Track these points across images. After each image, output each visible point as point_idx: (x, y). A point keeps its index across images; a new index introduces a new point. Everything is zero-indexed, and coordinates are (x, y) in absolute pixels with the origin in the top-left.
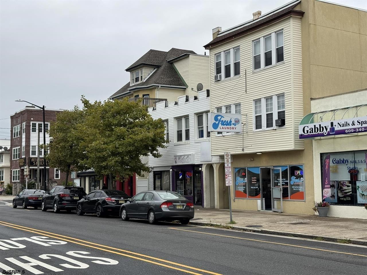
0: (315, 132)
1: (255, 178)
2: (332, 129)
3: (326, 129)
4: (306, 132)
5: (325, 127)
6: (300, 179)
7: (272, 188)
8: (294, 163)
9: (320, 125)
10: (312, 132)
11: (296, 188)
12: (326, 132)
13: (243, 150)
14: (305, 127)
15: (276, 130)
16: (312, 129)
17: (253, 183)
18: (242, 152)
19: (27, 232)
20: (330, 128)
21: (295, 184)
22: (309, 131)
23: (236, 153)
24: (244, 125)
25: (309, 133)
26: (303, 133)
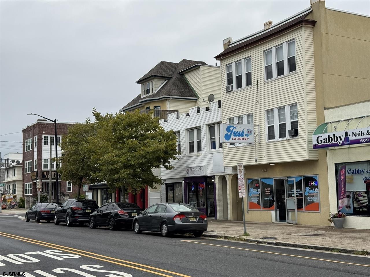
0: (329, 142)
1: (268, 189)
2: (347, 139)
3: (341, 139)
4: (320, 142)
5: (340, 137)
6: (314, 190)
7: (287, 199)
8: (309, 174)
9: (334, 135)
10: (327, 142)
11: (311, 199)
12: (340, 142)
13: (256, 161)
14: (319, 137)
15: (289, 140)
16: (326, 138)
17: (266, 194)
18: (255, 163)
19: (40, 246)
20: (345, 138)
21: (310, 194)
22: (323, 141)
23: (249, 164)
24: (256, 136)
25: (323, 143)
26: (317, 143)
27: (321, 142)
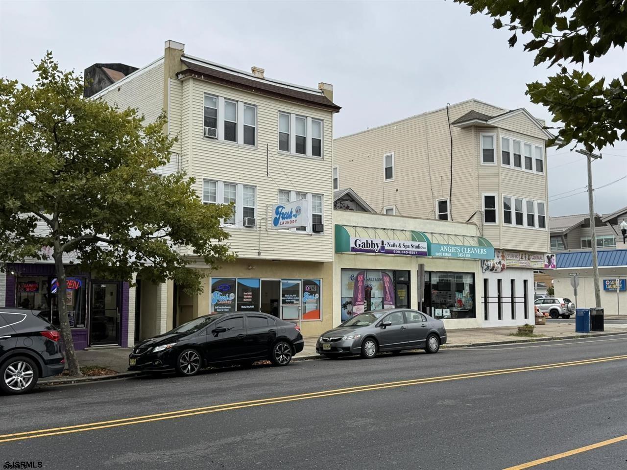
0: (367, 247)
1: (249, 293)
2: (383, 248)
3: (378, 247)
4: (358, 246)
5: (377, 244)
9: (372, 241)
10: (365, 247)
12: (377, 249)
13: (259, 254)
14: (356, 240)
16: (364, 243)
18: (257, 257)
20: (381, 246)
22: (361, 245)
25: (361, 247)
26: (355, 246)
27: (360, 246)
